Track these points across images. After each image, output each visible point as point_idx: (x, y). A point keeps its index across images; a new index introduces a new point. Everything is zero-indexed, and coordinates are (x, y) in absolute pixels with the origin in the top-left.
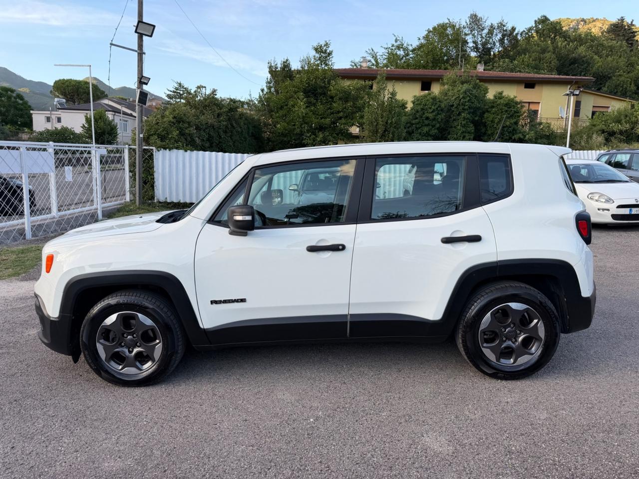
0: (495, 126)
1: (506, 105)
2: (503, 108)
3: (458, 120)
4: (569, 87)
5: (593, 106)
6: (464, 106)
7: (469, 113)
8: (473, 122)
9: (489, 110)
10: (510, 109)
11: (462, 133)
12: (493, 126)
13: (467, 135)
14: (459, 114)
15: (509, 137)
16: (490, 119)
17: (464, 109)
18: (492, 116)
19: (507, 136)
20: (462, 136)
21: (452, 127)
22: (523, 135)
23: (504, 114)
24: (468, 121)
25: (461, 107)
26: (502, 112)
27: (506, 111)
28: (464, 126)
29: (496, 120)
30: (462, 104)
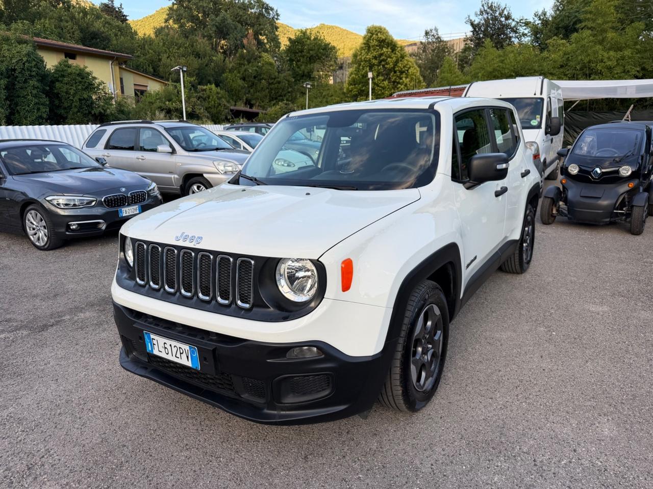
0: (71, 98)
1: (79, 75)
2: (77, 78)
3: (26, 88)
4: (111, 63)
5: (134, 84)
6: (31, 71)
7: (38, 81)
8: (44, 91)
9: (60, 79)
10: (84, 80)
11: (35, 104)
12: (68, 98)
13: (41, 107)
14: (26, 81)
15: (89, 112)
16: (64, 90)
17: (31, 76)
18: (66, 87)
19: (86, 110)
20: (36, 108)
21: (19, 96)
22: (103, 109)
23: (79, 85)
24: (39, 90)
25: (27, 73)
26: (76, 83)
27: (80, 82)
28: (35, 96)
29: (72, 92)
30: (28, 69)
